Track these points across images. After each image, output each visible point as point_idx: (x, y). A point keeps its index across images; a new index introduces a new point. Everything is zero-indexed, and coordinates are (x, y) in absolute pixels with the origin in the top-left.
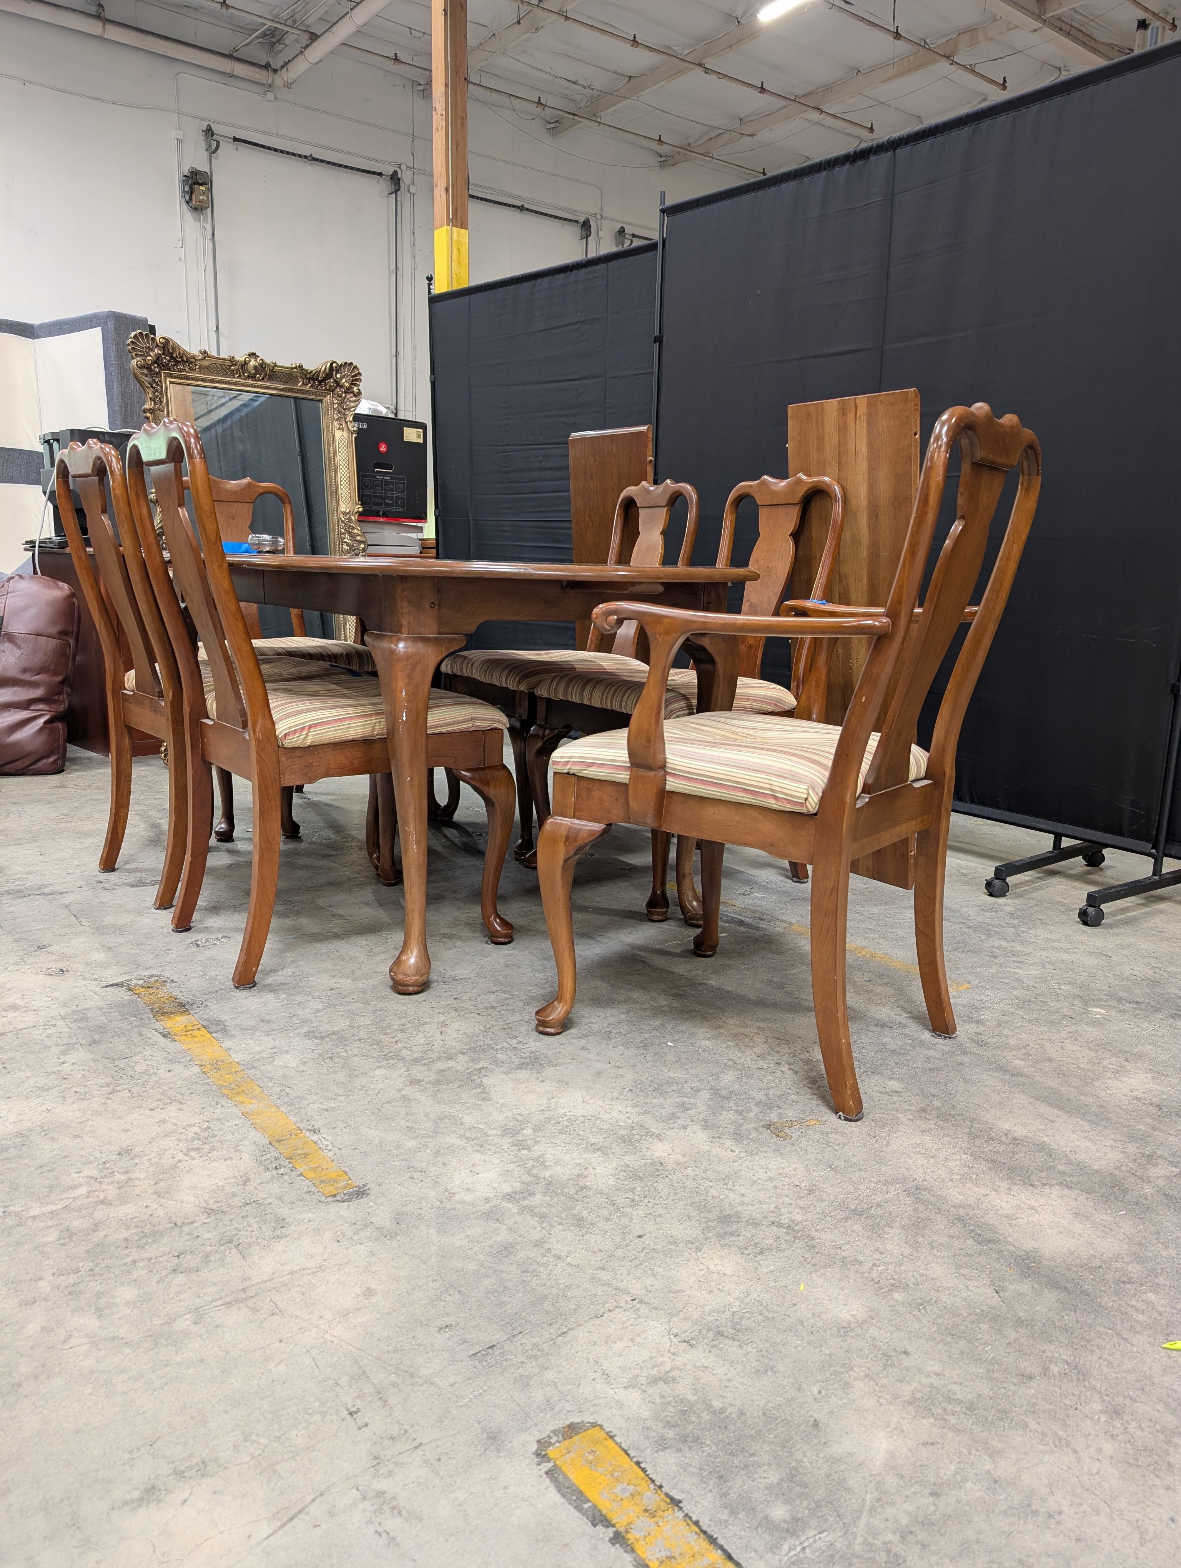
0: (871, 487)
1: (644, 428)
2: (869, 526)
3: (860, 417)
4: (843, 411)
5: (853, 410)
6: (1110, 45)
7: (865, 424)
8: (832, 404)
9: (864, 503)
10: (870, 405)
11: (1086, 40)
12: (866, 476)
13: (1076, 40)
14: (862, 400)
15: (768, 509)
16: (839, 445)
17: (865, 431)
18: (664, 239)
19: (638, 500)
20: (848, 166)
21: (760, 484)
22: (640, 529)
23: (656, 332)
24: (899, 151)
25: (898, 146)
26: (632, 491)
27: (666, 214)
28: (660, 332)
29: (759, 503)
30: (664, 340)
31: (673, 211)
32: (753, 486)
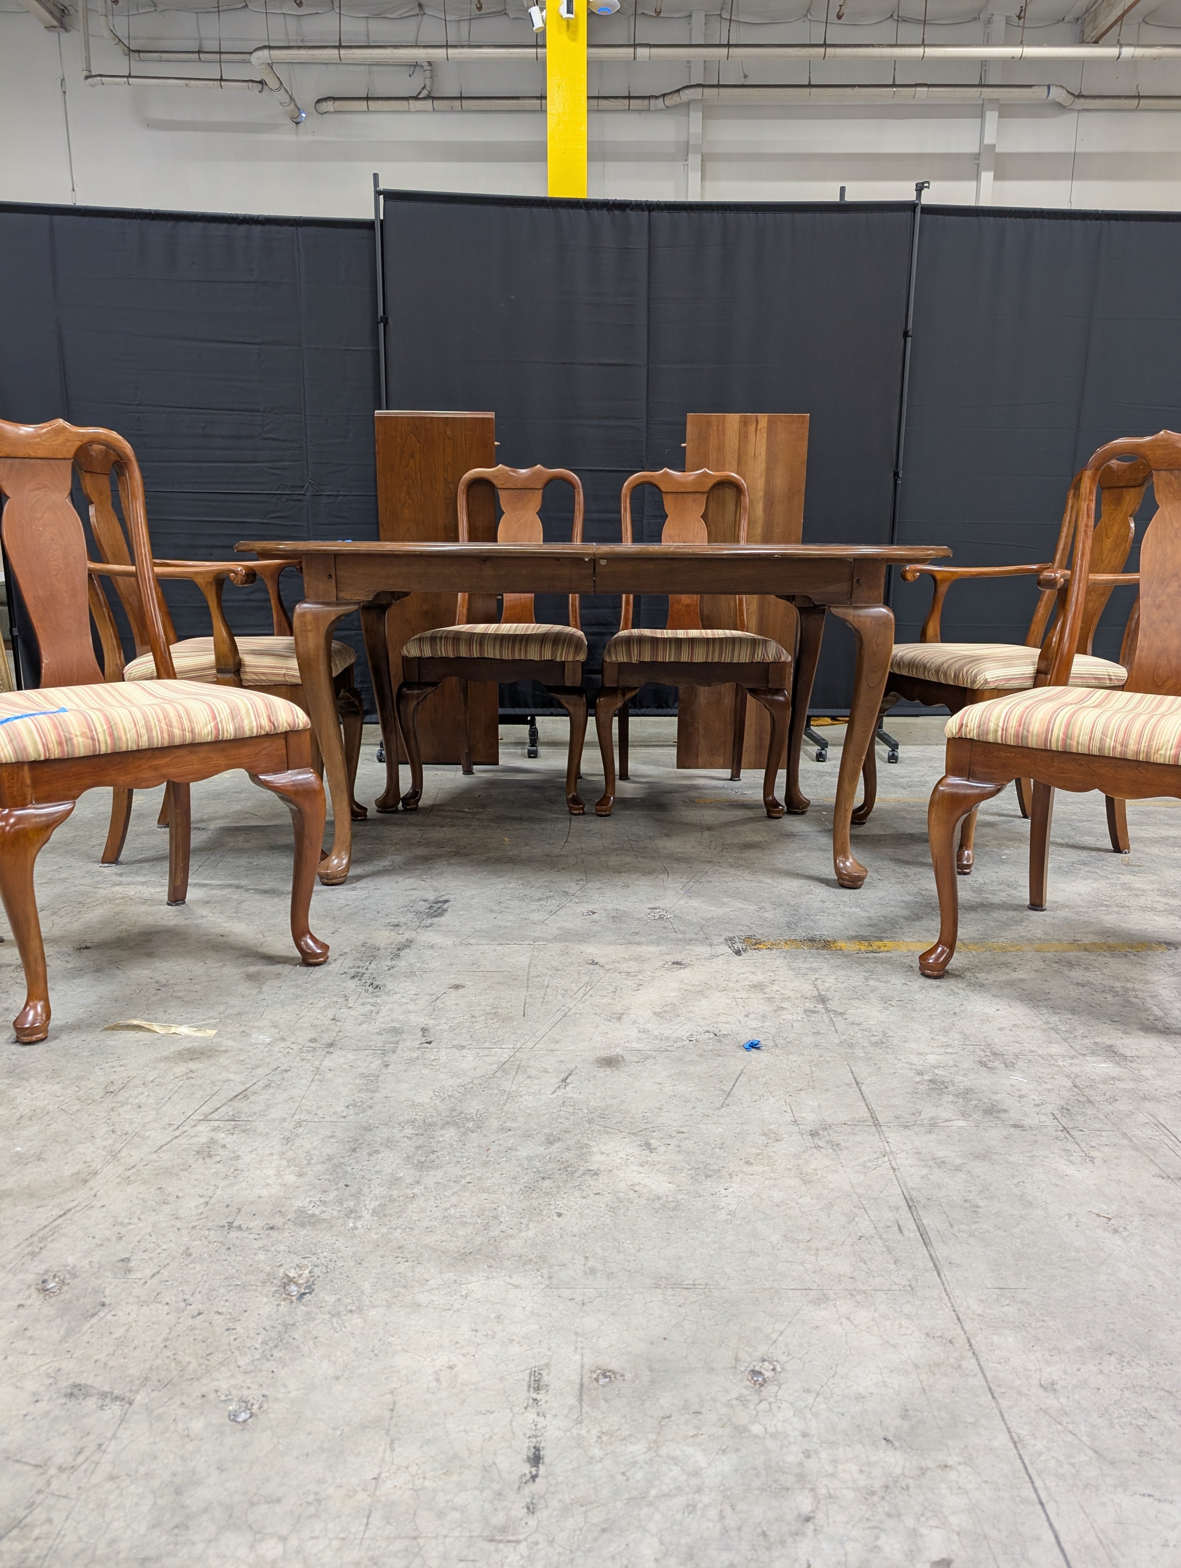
0: (768, 482)
1: (491, 415)
2: (765, 511)
3: (761, 430)
4: (744, 423)
5: (755, 425)
7: (765, 435)
8: (733, 419)
9: (761, 494)
10: (770, 422)
12: (764, 473)
14: (763, 418)
15: (674, 495)
16: (739, 449)
17: (764, 440)
18: (382, 221)
19: (495, 482)
20: (605, 211)
21: (661, 475)
22: (504, 509)
23: (381, 313)
24: (654, 214)
25: (654, 209)
26: (483, 472)
27: (381, 197)
28: (384, 313)
29: (663, 490)
30: (390, 321)
31: (391, 196)
32: (653, 476)
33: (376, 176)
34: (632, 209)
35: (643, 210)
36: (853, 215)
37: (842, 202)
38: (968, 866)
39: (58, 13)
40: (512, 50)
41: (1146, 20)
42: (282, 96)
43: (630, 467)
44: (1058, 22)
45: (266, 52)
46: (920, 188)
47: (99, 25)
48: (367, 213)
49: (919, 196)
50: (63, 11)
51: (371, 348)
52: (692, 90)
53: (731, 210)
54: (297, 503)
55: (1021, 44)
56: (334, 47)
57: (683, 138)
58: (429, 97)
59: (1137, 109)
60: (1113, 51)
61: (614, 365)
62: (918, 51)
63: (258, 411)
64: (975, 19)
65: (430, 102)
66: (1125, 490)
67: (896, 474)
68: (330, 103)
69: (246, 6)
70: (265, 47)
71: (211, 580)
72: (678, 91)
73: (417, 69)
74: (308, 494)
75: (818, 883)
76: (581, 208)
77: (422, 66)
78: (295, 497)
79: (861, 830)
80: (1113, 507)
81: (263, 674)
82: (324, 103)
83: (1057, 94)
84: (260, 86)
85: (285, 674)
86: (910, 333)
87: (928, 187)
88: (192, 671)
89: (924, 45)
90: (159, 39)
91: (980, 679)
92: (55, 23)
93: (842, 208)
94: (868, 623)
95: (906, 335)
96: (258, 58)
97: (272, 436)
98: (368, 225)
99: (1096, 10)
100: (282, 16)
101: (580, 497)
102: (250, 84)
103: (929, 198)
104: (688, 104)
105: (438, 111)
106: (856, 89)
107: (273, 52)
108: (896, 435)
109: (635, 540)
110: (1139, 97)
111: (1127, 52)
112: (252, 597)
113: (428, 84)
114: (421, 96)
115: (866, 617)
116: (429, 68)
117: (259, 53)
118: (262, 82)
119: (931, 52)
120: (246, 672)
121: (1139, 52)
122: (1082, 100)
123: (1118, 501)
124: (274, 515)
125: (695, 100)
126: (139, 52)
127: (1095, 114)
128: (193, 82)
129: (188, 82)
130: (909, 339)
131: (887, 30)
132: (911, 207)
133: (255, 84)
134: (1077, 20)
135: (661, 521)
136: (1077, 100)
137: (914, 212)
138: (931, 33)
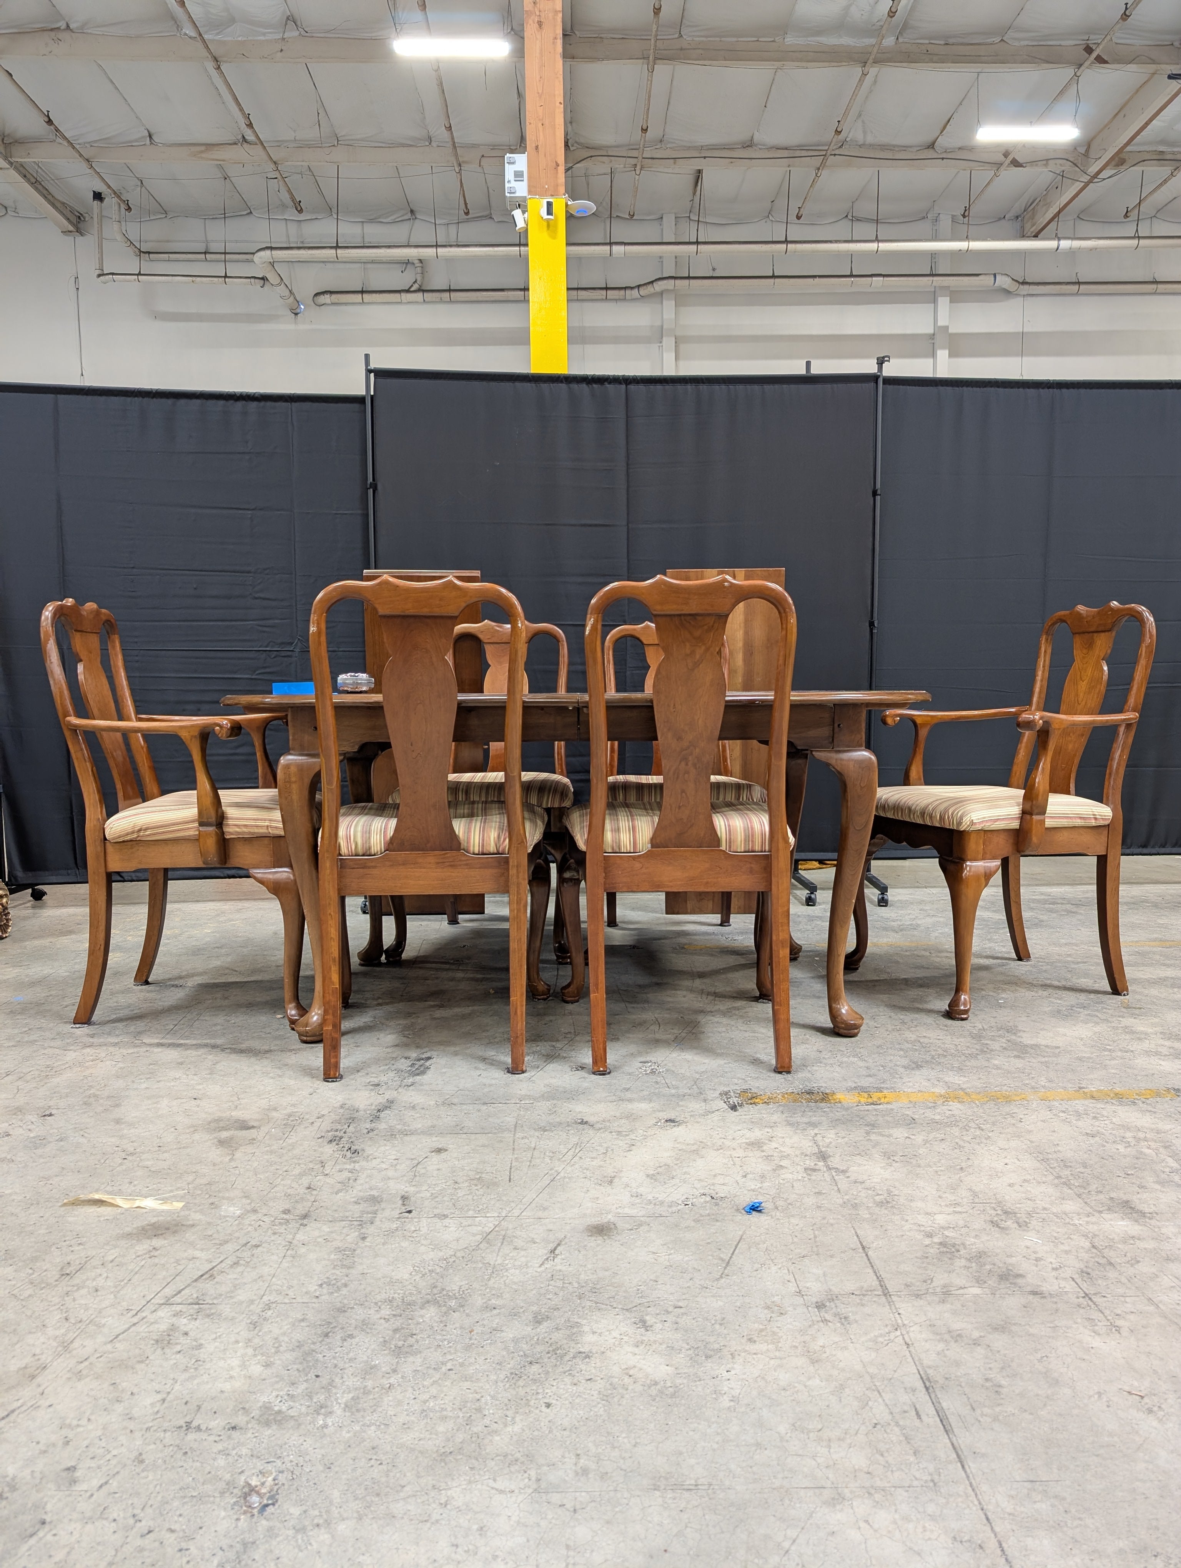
0: (746, 633)
1: (477, 573)
2: (744, 660)
6: (63, 203)
8: (711, 572)
9: (740, 644)
10: (747, 576)
11: (45, 192)
12: (742, 625)
13: (36, 189)
14: (741, 572)
15: (655, 647)
18: (372, 397)
19: (481, 636)
20: (584, 385)
21: (642, 628)
22: (490, 662)
23: (370, 480)
24: (632, 387)
25: (630, 383)
26: (469, 627)
27: (372, 375)
28: (374, 480)
29: (645, 642)
30: (379, 487)
31: (382, 374)
32: (635, 629)
33: (367, 356)
34: (610, 383)
35: (620, 383)
36: (819, 387)
37: (809, 374)
38: (966, 1012)
39: (74, 221)
40: (496, 249)
41: (1081, 216)
42: (282, 290)
43: (612, 621)
44: (1000, 219)
45: (268, 252)
46: (881, 362)
47: (112, 230)
48: (359, 390)
49: (880, 368)
50: (79, 217)
51: (360, 512)
52: (665, 282)
53: (703, 383)
54: (286, 659)
55: (967, 238)
56: (331, 248)
57: (658, 323)
58: (420, 290)
59: (1077, 294)
60: (1052, 244)
61: (596, 525)
62: (873, 246)
63: (249, 572)
64: (924, 218)
65: (420, 294)
66: (1095, 635)
67: (872, 624)
68: (327, 296)
69: (251, 212)
70: (267, 248)
71: (196, 734)
72: (652, 282)
73: (409, 266)
74: (297, 650)
75: (814, 1032)
76: (562, 382)
77: (413, 264)
78: (283, 654)
79: (853, 977)
80: (1085, 651)
81: (246, 826)
82: (322, 296)
83: (1003, 281)
84: (262, 281)
85: (267, 826)
86: (879, 492)
87: (889, 361)
88: (174, 824)
89: (877, 240)
90: (168, 241)
91: (966, 821)
92: (71, 228)
93: (809, 379)
94: (851, 766)
95: (875, 493)
96: (260, 258)
97: (262, 595)
98: (360, 400)
99: (1033, 209)
100: (284, 222)
101: (564, 650)
102: (252, 280)
103: (889, 370)
104: (661, 293)
105: (428, 302)
106: (817, 280)
107: (274, 252)
108: (870, 587)
109: (618, 690)
110: (1079, 283)
111: (1065, 244)
112: (238, 751)
113: (419, 279)
114: (412, 289)
115: (849, 760)
116: (420, 265)
117: (262, 253)
118: (263, 279)
119: (883, 246)
120: (228, 825)
121: (1076, 244)
122: (1026, 287)
123: (1090, 645)
124: (263, 671)
125: (667, 291)
126: (149, 253)
127: (1039, 298)
128: (199, 279)
129: (194, 279)
130: (878, 498)
131: (843, 228)
132: (874, 379)
133: (257, 281)
134: (1017, 217)
135: (644, 672)
136: (1021, 287)
137: (877, 383)
138: (883, 231)
